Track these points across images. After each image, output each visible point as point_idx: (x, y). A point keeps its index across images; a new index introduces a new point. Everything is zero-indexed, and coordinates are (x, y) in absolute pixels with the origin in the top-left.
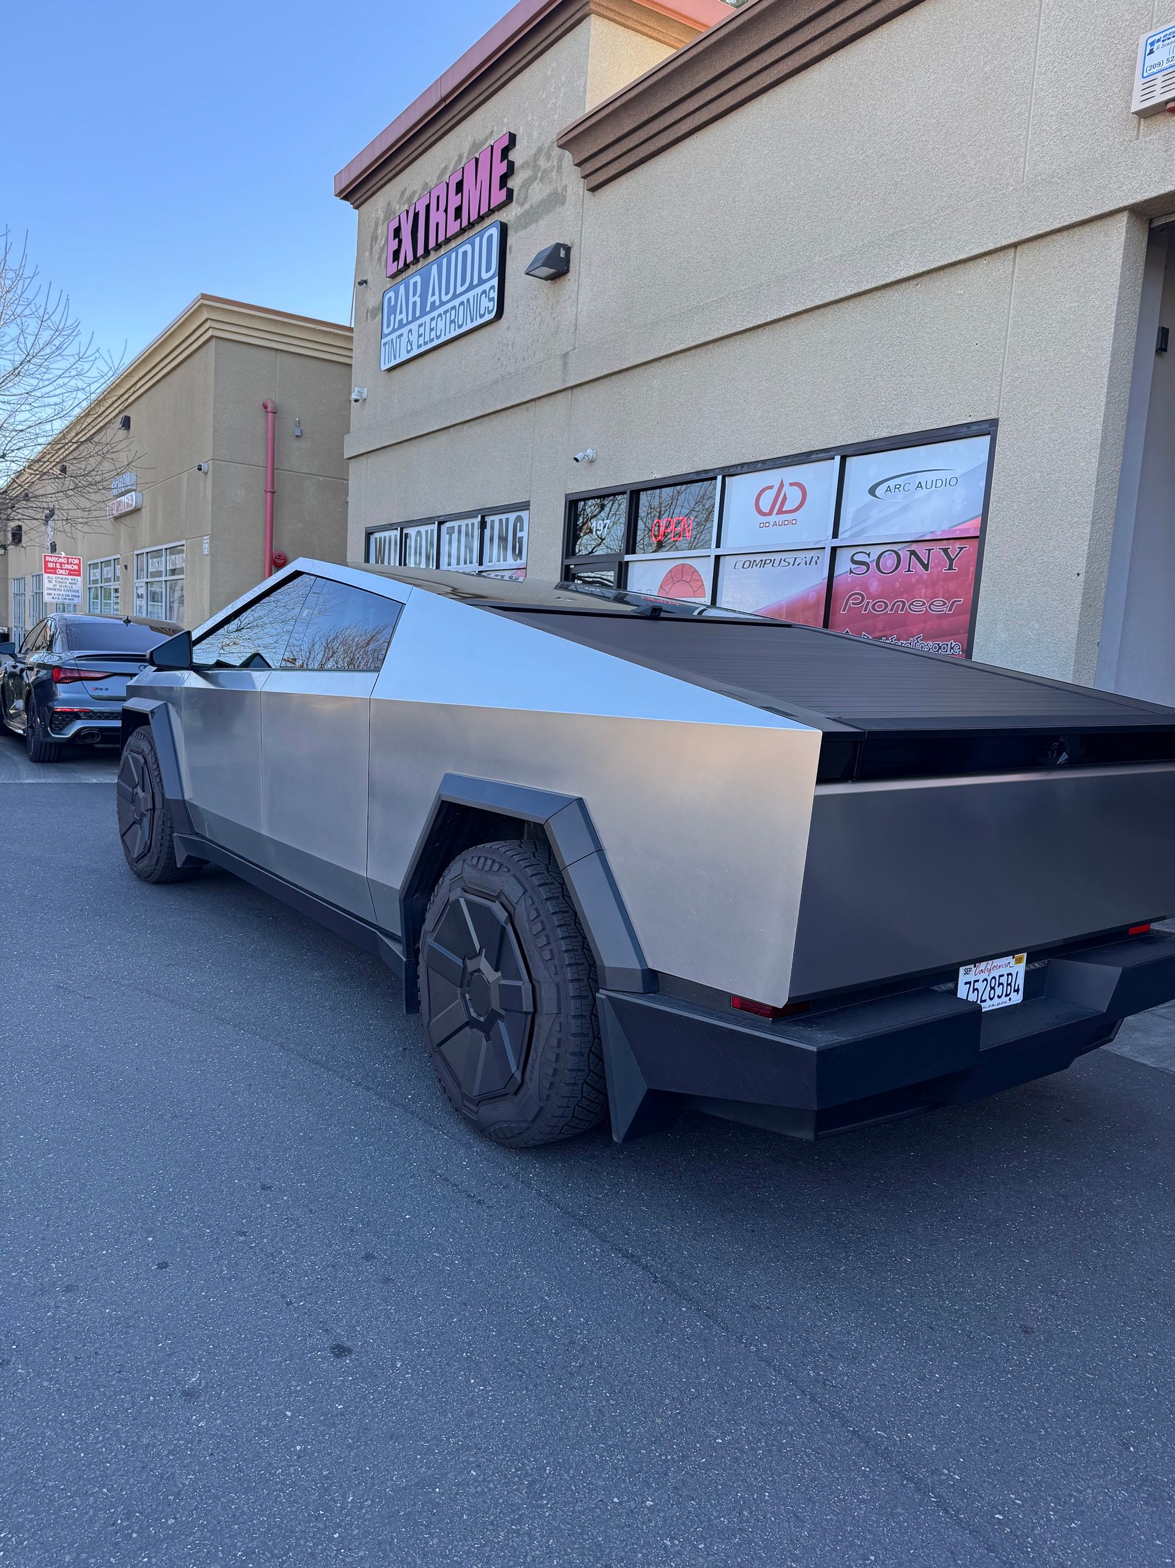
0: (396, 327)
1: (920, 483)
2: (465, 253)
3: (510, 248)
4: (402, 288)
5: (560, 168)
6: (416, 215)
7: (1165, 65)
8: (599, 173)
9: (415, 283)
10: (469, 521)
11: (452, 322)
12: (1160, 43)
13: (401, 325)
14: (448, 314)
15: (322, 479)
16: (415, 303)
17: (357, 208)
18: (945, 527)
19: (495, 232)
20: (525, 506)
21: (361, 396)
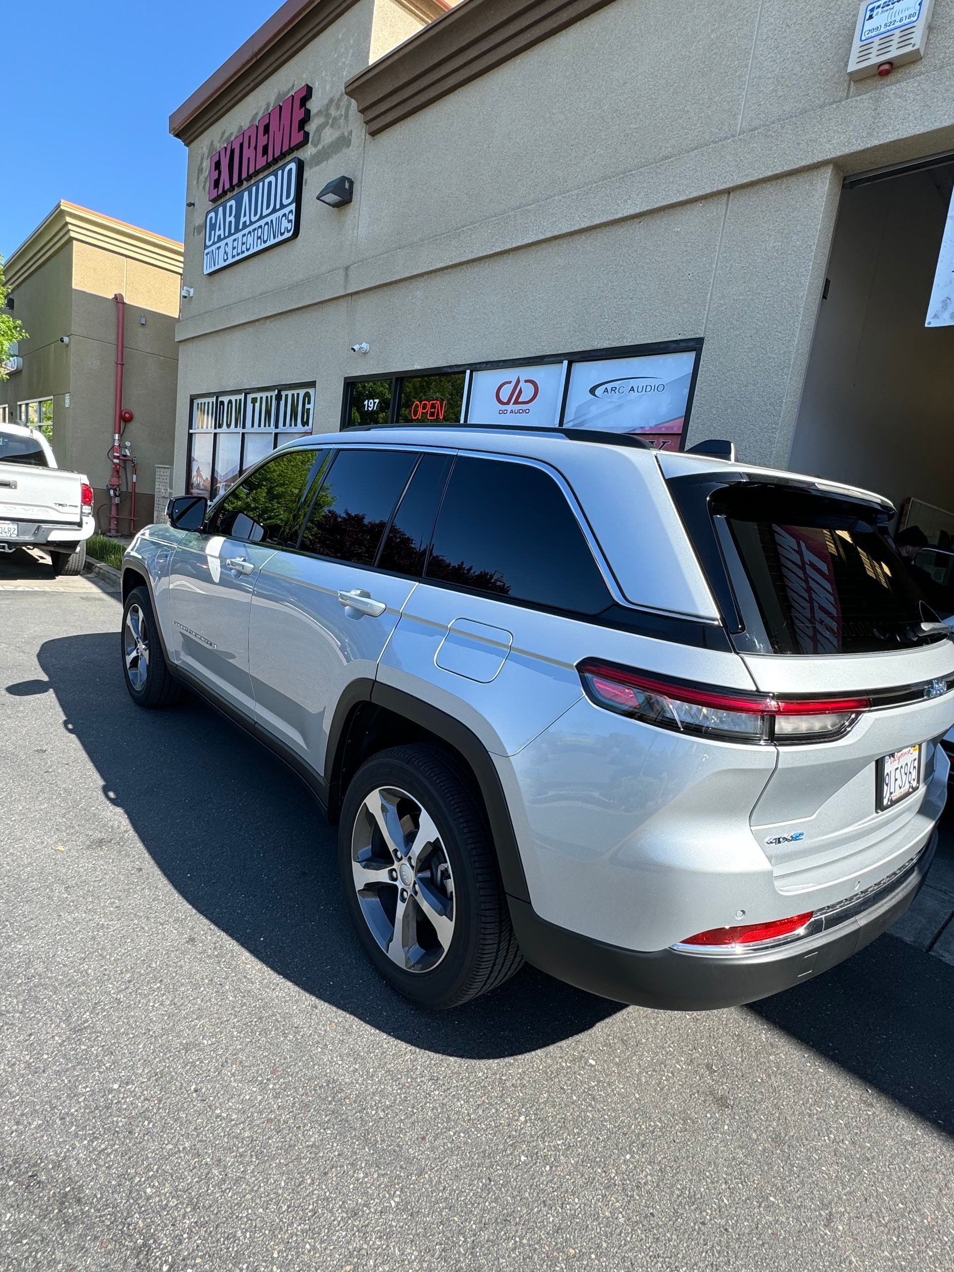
0: (216, 240)
1: (632, 387)
2: (270, 183)
3: (306, 180)
4: (221, 209)
5: (347, 116)
6: (232, 151)
7: (883, 30)
8: (378, 120)
9: (231, 206)
10: (269, 394)
11: (259, 238)
12: (880, 10)
13: (220, 239)
14: (256, 232)
15: (162, 358)
16: (230, 222)
17: (187, 145)
18: (652, 424)
19: (293, 166)
20: (312, 384)
21: (189, 294)
